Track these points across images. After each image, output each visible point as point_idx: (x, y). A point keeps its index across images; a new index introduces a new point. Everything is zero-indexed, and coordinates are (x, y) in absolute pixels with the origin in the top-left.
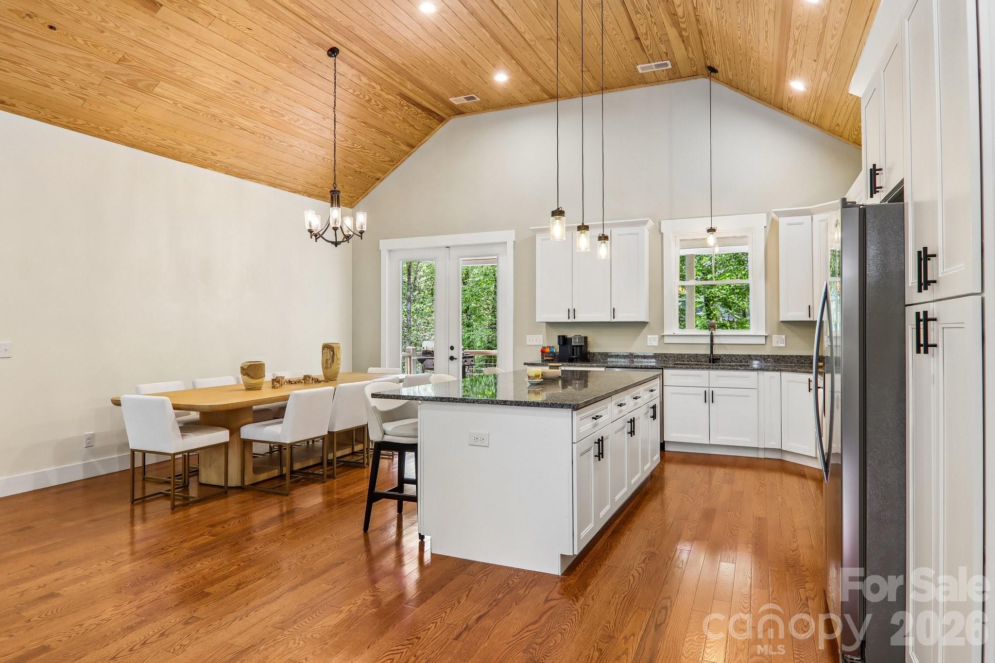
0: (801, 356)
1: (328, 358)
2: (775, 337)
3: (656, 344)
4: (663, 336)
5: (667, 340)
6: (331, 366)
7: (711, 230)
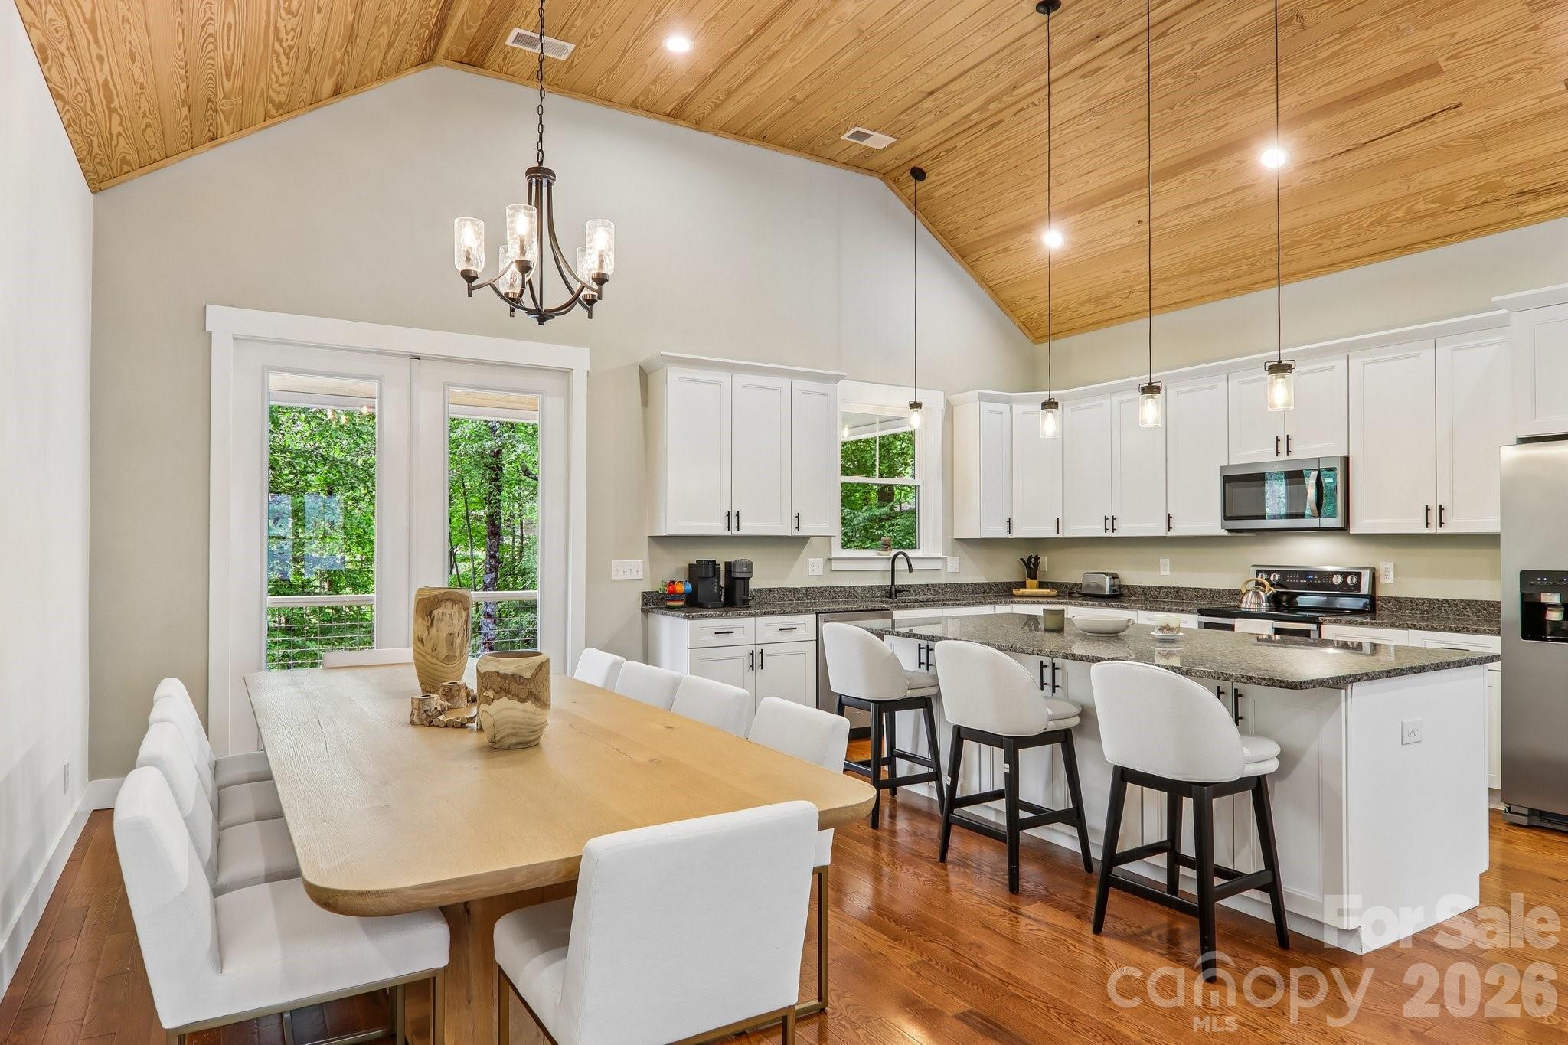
0: (975, 584)
1: (456, 631)
2: (949, 559)
3: (819, 571)
4: (830, 559)
5: (836, 566)
6: (461, 652)
7: (915, 406)
